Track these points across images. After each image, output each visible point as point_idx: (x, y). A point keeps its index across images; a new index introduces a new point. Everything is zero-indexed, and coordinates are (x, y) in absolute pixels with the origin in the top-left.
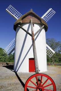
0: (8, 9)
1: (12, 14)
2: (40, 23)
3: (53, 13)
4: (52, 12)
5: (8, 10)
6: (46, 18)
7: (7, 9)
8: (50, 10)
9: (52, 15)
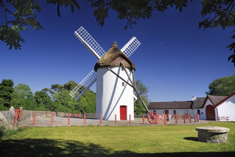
0: (78, 32)
1: (83, 40)
2: (130, 67)
3: (138, 45)
4: (136, 43)
5: (77, 34)
6: (129, 51)
7: (76, 32)
8: (134, 39)
9: (136, 46)
